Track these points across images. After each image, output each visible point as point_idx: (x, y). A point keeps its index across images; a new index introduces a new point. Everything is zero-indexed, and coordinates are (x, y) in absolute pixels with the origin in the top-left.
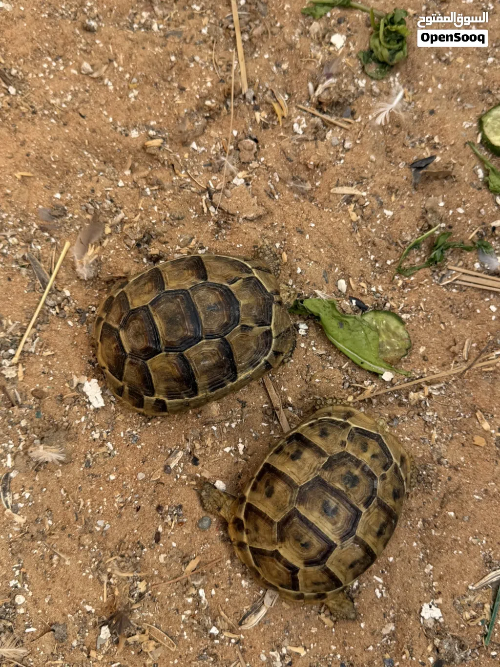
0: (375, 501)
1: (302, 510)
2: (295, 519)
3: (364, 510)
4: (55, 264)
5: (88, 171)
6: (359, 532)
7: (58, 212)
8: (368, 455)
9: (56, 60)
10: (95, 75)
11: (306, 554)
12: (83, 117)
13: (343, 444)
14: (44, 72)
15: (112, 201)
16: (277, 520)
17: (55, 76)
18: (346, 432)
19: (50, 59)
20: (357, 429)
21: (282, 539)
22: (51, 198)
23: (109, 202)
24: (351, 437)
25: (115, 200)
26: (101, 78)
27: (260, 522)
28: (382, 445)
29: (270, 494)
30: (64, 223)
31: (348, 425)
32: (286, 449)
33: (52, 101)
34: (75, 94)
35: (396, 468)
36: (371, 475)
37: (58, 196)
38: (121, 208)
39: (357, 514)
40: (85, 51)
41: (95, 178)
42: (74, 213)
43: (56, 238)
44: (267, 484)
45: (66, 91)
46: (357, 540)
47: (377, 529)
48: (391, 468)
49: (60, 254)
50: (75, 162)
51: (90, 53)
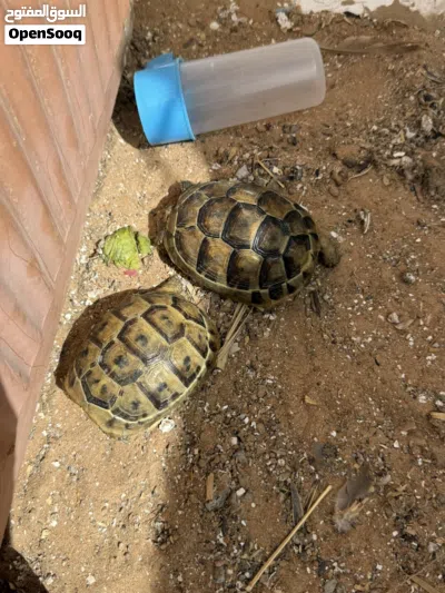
0: (105, 345)
1: (164, 342)
2: (170, 336)
3: (115, 339)
4: (314, 502)
5: (369, 421)
6: (121, 324)
7: (330, 450)
8: (102, 382)
9: (367, 299)
10: (400, 327)
11: (165, 313)
12: (378, 364)
13: (121, 393)
14: (353, 307)
15: (383, 459)
16: (184, 338)
17: (362, 314)
18: (116, 405)
19: (362, 297)
20: (107, 408)
21: (182, 326)
22: (328, 434)
23: (380, 460)
24: (113, 399)
25: (386, 459)
26: (404, 332)
27: (197, 341)
28: (87, 392)
29: (187, 359)
30: (332, 463)
31: (113, 412)
32: (169, 395)
33: (354, 339)
34: (375, 339)
35: (80, 374)
36: (103, 365)
37: (334, 434)
38: (389, 469)
39: (121, 337)
40: (396, 300)
41: (374, 430)
42: (345, 457)
43: (320, 476)
44: (188, 368)
45: (368, 333)
46: (124, 319)
47: (107, 327)
48: (84, 373)
49: (320, 494)
50: (359, 407)
51: (400, 303)
